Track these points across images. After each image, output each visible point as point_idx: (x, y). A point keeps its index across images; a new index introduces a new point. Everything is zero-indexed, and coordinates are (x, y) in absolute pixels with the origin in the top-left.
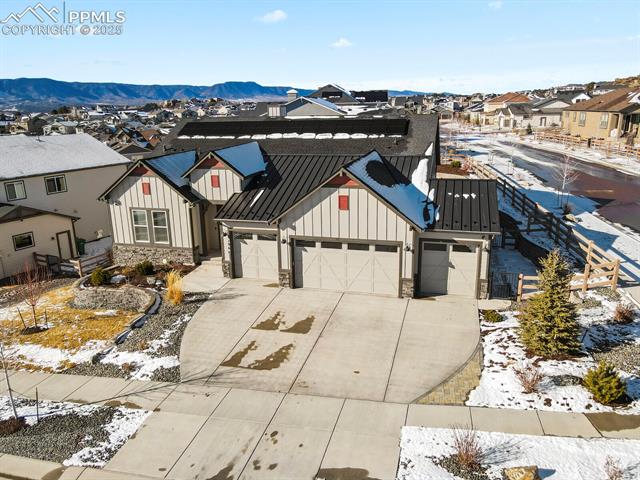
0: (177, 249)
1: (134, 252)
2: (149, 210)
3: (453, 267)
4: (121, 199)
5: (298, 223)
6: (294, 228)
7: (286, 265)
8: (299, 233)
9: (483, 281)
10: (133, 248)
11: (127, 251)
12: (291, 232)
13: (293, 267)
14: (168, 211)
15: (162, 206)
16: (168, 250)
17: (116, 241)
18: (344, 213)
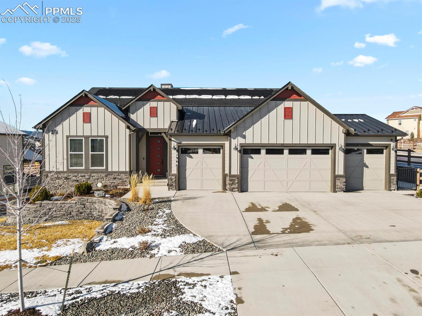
0: (112, 173)
1: (66, 178)
2: (87, 138)
3: (367, 167)
4: (59, 128)
5: (248, 133)
6: (244, 137)
7: (235, 171)
8: (249, 140)
9: (393, 175)
10: (65, 175)
11: (58, 178)
12: (241, 140)
13: (241, 172)
14: (107, 137)
15: (101, 133)
16: (103, 175)
17: (47, 169)
18: (288, 122)
